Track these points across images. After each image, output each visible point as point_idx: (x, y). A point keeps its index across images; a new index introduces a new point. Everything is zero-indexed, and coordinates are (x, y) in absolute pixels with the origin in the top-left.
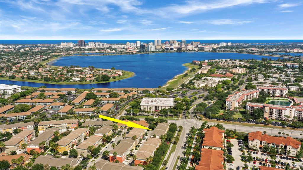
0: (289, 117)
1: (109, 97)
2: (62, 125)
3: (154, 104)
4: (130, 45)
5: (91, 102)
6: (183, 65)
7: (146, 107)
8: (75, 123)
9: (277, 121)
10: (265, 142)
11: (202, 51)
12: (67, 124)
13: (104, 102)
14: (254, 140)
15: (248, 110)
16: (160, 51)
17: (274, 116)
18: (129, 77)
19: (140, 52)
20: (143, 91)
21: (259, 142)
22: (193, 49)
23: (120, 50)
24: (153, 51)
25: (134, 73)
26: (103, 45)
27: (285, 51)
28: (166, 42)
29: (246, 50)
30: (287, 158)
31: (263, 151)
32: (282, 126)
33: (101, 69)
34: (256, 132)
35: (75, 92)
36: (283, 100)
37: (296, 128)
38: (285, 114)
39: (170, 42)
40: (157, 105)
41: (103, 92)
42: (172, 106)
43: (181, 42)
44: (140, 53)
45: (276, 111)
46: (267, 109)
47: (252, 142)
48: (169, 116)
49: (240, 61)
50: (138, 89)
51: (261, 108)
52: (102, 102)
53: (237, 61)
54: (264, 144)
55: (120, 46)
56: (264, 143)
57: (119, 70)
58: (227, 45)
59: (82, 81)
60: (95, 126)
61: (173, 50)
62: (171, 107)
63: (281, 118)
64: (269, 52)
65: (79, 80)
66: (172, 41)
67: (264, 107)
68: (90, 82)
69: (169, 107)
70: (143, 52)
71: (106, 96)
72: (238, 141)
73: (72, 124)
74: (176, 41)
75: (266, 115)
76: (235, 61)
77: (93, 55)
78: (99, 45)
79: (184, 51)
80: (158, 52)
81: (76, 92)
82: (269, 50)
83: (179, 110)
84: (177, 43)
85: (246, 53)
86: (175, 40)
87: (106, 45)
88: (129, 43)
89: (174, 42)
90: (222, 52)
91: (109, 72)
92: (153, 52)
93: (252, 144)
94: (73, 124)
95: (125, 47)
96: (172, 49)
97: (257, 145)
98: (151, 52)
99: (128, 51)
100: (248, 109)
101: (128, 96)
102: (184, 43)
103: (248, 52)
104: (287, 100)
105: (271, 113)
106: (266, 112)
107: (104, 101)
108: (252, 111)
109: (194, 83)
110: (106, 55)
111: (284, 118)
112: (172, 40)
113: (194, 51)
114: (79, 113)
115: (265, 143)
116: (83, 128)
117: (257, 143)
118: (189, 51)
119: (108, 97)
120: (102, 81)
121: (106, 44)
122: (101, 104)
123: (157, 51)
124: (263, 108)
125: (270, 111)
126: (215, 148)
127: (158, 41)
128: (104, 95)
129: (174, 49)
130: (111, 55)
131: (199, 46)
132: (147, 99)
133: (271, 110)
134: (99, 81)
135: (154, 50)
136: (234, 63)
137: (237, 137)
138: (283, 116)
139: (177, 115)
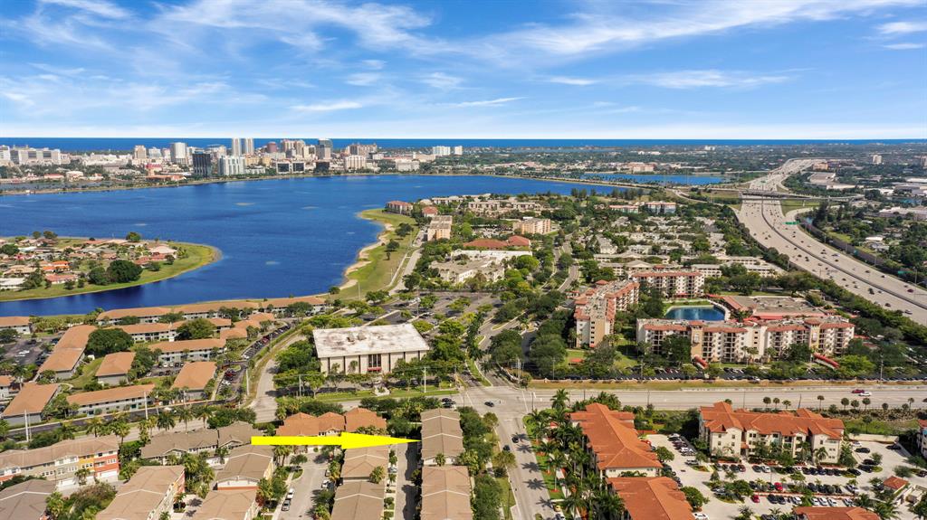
0: (754, 351)
1: (176, 339)
2: (57, 464)
3: (363, 348)
4: (148, 154)
5: (121, 362)
6: (361, 215)
7: (340, 362)
8: (111, 452)
9: (729, 366)
10: (755, 432)
11: (391, 171)
12: (76, 460)
13: (168, 359)
14: (724, 429)
15: (646, 341)
16: (261, 175)
17: (716, 353)
18: (204, 263)
19: (194, 177)
20: (290, 310)
21: (738, 433)
22: (364, 165)
23: (118, 171)
24: (237, 173)
25: (214, 249)
26: (47, 155)
27: (611, 170)
28: (268, 145)
29: (511, 166)
30: (820, 471)
31: (753, 460)
32: (749, 379)
33: (86, 240)
34: (715, 404)
35: (27, 328)
36: (699, 303)
37: (783, 381)
38: (742, 344)
39: (283, 145)
40: (374, 351)
41: (141, 320)
42: (423, 351)
43: (318, 146)
44: (195, 182)
45: (720, 338)
46: (697, 335)
47: (720, 436)
48: (427, 383)
49: (520, 198)
50: (271, 301)
51: (682, 332)
52: (160, 359)
53: (512, 200)
54: (751, 439)
55: (112, 159)
56: (751, 435)
57: (156, 240)
58: (453, 155)
59: (33, 286)
60: (193, 452)
61: (302, 169)
62: (422, 355)
63: (733, 355)
64: (575, 173)
65: (21, 285)
66: (289, 142)
67: (689, 329)
68: (69, 289)
69: (416, 355)
70: (206, 176)
71: (165, 335)
72: (671, 439)
73: (100, 455)
74: (302, 142)
75: (697, 352)
76: (507, 198)
77: (21, 193)
78: (32, 155)
79: (339, 173)
80: (257, 176)
81: (31, 330)
82: (571, 167)
83: (453, 362)
84: (306, 149)
85: (518, 177)
86: (298, 139)
87: (59, 157)
88: (145, 149)
89: (295, 145)
90: (451, 175)
91: (124, 249)
92: (239, 177)
93: (719, 444)
94: (104, 455)
95: (135, 162)
96: (299, 167)
97: (733, 445)
98: (231, 177)
99: (152, 175)
100: (647, 339)
101: (250, 327)
102: (329, 149)
103: (519, 172)
104: (708, 303)
105: (707, 346)
106: (696, 344)
107: (170, 355)
108: (656, 343)
109: (436, 270)
110: (73, 190)
111: (742, 357)
112: (291, 140)
113: (368, 171)
114: (94, 408)
115: (755, 436)
116: (155, 464)
117: (734, 437)
118: (353, 172)
119: (172, 339)
120: (113, 281)
121: (58, 151)
122: (160, 365)
123: (250, 175)
124: (686, 333)
125: (706, 339)
126: (641, 471)
127: (243, 141)
128: (157, 334)
129: (305, 168)
130: (92, 190)
131: (377, 157)
132: (330, 333)
133: (708, 335)
134: (102, 284)
135: (242, 171)
136: (508, 205)
137: (661, 427)
138: (738, 349)
139: (449, 380)
